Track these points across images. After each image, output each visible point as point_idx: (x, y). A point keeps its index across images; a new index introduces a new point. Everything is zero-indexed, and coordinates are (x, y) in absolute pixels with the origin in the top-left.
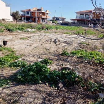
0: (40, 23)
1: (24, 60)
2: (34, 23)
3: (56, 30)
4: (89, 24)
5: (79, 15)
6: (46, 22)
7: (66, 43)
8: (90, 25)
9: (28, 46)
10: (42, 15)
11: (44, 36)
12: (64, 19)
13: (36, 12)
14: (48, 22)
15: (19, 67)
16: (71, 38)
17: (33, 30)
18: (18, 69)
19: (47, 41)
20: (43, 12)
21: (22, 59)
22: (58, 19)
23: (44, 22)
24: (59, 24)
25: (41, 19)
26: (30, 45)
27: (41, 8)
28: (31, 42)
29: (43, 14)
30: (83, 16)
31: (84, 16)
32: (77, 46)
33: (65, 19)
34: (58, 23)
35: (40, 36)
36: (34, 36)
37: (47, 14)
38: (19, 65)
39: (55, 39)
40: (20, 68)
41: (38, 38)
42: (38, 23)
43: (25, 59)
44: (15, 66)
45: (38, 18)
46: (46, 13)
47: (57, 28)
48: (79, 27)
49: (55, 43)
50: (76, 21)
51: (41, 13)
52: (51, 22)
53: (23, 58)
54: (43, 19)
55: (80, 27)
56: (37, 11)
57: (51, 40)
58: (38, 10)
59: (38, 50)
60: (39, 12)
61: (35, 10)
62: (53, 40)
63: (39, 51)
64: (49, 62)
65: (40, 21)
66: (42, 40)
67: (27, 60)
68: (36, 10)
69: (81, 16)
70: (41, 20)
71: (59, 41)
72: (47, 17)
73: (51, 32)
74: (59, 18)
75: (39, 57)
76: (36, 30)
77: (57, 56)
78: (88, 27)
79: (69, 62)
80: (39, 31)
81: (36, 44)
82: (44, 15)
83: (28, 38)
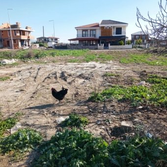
0: (18, 48)
1: (28, 125)
2: (8, 50)
3: (52, 58)
4: (98, 45)
5: (81, 31)
6: (29, 46)
7: (83, 78)
8: (100, 45)
9: (17, 92)
10: (21, 35)
11: (39, 69)
12: (56, 39)
13: (9, 31)
14: (33, 46)
15: (28, 147)
16: (85, 68)
17: (13, 61)
18: (28, 154)
19: (49, 78)
20: (21, 29)
21: (22, 125)
22: (47, 40)
23: (26, 45)
24: (51, 47)
25: (19, 41)
26: (22, 90)
27: (17, 23)
28: (20, 85)
29: (23, 32)
30: (87, 33)
31: (89, 33)
32: (102, 80)
33: (58, 40)
34: (49, 46)
35: (32, 70)
36: (19, 72)
37: (29, 32)
38: (27, 143)
39: (60, 72)
40: (30, 150)
41: (29, 74)
42: (15, 49)
43: (28, 123)
44: (16, 146)
45: (14, 41)
46: (27, 31)
47: (53, 54)
48: (84, 50)
49: (66, 80)
50: (78, 41)
51: (18, 32)
52: (38, 45)
53: (23, 120)
54: (22, 41)
55: (86, 50)
56: (11, 29)
57: (55, 76)
58: (13, 26)
59: (41, 98)
60: (15, 30)
61: (6, 26)
62: (58, 75)
63: (45, 100)
64: (81, 122)
65: (18, 45)
66: (38, 77)
67: (33, 125)
68: (9, 28)
69: (84, 32)
70: (20, 43)
71: (70, 75)
72: (29, 37)
73: (46, 61)
74: (48, 38)
75: (54, 112)
76: (17, 60)
77: (85, 105)
78: (97, 49)
79: (112, 112)
80: (24, 62)
81: (31, 87)
82: (24, 35)
83: (11, 78)
